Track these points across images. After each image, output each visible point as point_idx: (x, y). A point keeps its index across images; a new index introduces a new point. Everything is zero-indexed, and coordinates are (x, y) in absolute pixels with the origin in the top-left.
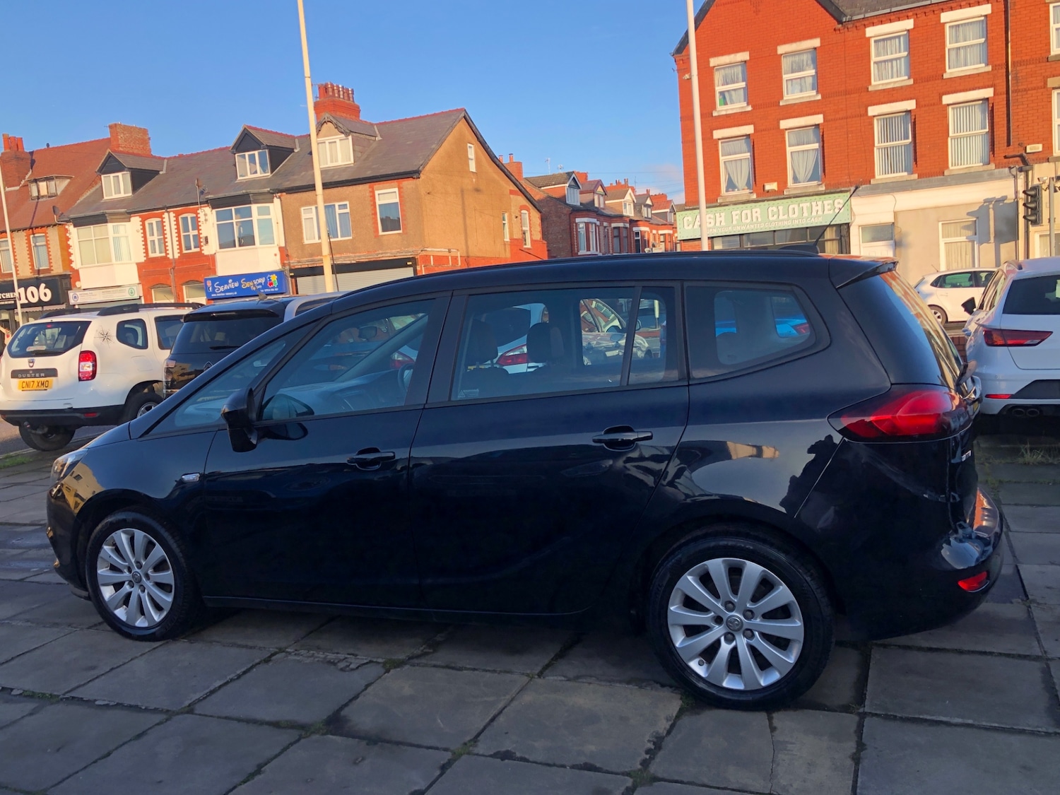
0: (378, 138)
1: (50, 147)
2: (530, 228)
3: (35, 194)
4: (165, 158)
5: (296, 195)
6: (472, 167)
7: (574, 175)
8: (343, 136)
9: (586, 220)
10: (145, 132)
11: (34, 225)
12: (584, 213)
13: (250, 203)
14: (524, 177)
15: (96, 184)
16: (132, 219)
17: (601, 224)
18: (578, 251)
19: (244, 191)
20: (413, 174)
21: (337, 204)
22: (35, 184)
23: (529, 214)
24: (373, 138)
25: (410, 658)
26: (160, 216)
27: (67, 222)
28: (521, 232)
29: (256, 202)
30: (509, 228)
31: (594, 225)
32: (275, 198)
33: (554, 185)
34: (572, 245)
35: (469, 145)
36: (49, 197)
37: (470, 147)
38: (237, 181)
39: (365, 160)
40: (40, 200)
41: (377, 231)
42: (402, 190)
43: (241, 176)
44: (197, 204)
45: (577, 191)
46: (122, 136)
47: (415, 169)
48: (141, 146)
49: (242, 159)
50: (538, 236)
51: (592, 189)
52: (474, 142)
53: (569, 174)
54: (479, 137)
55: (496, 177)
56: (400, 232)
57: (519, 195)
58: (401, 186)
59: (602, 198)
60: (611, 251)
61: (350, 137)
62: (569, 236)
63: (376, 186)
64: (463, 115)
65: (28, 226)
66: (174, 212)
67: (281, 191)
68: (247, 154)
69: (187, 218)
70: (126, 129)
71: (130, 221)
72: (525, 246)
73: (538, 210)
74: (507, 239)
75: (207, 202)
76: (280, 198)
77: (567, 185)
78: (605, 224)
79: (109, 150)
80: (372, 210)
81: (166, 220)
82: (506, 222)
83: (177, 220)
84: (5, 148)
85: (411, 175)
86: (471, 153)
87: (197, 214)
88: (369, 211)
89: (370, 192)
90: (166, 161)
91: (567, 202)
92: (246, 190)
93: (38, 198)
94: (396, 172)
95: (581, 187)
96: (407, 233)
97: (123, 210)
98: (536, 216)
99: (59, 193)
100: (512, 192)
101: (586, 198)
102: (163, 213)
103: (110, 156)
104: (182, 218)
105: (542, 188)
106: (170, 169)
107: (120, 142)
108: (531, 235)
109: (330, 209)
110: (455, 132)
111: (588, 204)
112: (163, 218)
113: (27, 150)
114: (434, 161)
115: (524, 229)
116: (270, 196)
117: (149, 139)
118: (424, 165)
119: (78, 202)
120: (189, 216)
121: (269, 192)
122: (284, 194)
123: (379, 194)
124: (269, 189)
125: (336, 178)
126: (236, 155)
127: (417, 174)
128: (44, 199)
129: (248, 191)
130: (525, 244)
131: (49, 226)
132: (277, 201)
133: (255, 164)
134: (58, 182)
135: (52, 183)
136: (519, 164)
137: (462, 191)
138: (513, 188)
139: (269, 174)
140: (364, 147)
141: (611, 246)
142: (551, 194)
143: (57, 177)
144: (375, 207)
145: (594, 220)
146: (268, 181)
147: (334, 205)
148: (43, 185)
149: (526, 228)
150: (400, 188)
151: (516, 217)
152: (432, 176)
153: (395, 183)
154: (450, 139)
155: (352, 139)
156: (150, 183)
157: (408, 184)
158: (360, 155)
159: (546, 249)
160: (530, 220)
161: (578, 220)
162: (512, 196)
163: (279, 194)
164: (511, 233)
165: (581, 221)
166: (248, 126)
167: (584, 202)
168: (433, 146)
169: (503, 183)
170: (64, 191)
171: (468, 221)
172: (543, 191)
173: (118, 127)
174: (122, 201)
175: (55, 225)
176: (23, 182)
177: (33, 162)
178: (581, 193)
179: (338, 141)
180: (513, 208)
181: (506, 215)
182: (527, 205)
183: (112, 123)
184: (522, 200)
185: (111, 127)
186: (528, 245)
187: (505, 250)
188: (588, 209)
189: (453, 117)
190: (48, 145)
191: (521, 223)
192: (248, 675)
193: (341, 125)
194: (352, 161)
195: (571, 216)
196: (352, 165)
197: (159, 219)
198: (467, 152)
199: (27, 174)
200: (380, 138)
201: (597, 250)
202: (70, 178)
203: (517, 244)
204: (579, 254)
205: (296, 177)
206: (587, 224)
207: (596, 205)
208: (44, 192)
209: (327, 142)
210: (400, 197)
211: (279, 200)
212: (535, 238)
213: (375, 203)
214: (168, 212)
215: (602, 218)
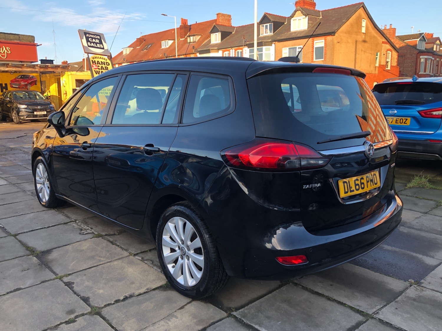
0: (321, 17)
1: (197, 23)
2: (391, 60)
3: (189, 41)
4: (235, 27)
5: (281, 43)
6: (363, 30)
7: (423, 35)
8: (304, 16)
9: (426, 57)
10: (230, 16)
11: (187, 53)
12: (426, 53)
13: (263, 46)
14: (396, 35)
15: (209, 37)
16: (219, 52)
17: (435, 59)
18: (419, 72)
19: (261, 41)
20: (332, 34)
21: (297, 47)
22: (189, 37)
23: (392, 53)
24: (318, 17)
25: (106, 235)
26: (229, 51)
27: (197, 52)
28: (385, 62)
29: (265, 45)
30: (379, 60)
31: (430, 60)
32: (273, 44)
33: (411, 39)
34: (416, 69)
35: (363, 20)
36: (193, 42)
37: (364, 21)
38: (260, 37)
39: (312, 27)
40: (190, 44)
41: (313, 59)
42: (326, 41)
43: (261, 34)
44: (242, 46)
45: (424, 43)
46: (221, 18)
47: (333, 31)
48: (228, 22)
49: (262, 27)
50: (395, 64)
51: (434, 41)
52: (366, 18)
53: (421, 34)
54: (369, 16)
55: (376, 35)
56: (323, 60)
57: (387, 44)
58: (326, 39)
59: (438, 47)
60: (439, 73)
61: (307, 17)
62: (415, 64)
63: (315, 39)
64: (362, 5)
65: (185, 53)
66: (234, 49)
67: (276, 41)
68: (265, 25)
69: (239, 52)
70: (223, 15)
71: (218, 52)
72: (387, 69)
73: (397, 51)
74: (377, 65)
75: (247, 45)
76: (275, 44)
77: (419, 39)
78: (438, 59)
79: (214, 24)
80: (312, 49)
81: (231, 52)
82: (378, 57)
83: (235, 53)
84: (181, 23)
85: (331, 34)
86: (364, 24)
87: (242, 50)
88: (311, 50)
89: (312, 41)
90: (236, 28)
91: (417, 48)
92: (261, 40)
93: (190, 43)
94: (324, 32)
95: (427, 41)
96: (326, 60)
97: (216, 48)
98: (395, 55)
99: (197, 41)
100: (383, 42)
101: (429, 46)
102: (230, 50)
103: (215, 26)
104: (237, 52)
105: (405, 41)
106: (236, 32)
107: (220, 21)
108: (391, 63)
109: (295, 49)
110: (357, 14)
111: (430, 49)
112: (230, 52)
113: (189, 24)
114: (344, 28)
115: (387, 60)
116: (271, 43)
117: (231, 19)
118: (338, 30)
119: (202, 44)
120: (240, 51)
121: (271, 41)
122: (277, 42)
123: (316, 43)
124: (271, 40)
125: (299, 35)
126: (261, 25)
127: (334, 34)
128: (192, 43)
129: (262, 41)
130: (387, 68)
131: (191, 54)
132: (273, 45)
133: (267, 29)
134: (196, 36)
135: (195, 37)
136: (395, 29)
137: (356, 42)
138: (384, 40)
139: (272, 34)
140: (313, 21)
141: (439, 70)
142: (409, 44)
143: (197, 35)
144: (313, 48)
145: (431, 57)
146: (272, 36)
147: (296, 47)
148: (192, 38)
149: (389, 60)
150: (325, 40)
151: (384, 55)
152: (341, 34)
153: (323, 38)
154: (354, 17)
155: (308, 18)
156: (228, 37)
157: (329, 38)
158: (311, 25)
159: (399, 70)
160: (392, 56)
161: (421, 57)
162: (383, 44)
163: (275, 42)
164: (380, 62)
165: (423, 58)
166: (266, 13)
167: (427, 48)
168: (344, 21)
169: (379, 38)
170: (198, 40)
171: (357, 56)
172: (405, 43)
173: (220, 14)
174: (217, 44)
175: (193, 54)
176: (186, 37)
177: (190, 29)
178: (426, 43)
179: (302, 19)
180: (382, 50)
181: (379, 54)
182: (391, 49)
183: (218, 13)
184: (388, 46)
185: (217, 14)
186: (389, 68)
187: (375, 70)
188: (429, 52)
189: (357, 7)
190: (196, 22)
191: (386, 57)
192: (53, 227)
193: (304, 12)
194: (307, 28)
195: (418, 55)
196: (307, 30)
197: (229, 52)
198: (362, 23)
199: (187, 34)
200: (322, 17)
201: (430, 72)
202: (201, 35)
203: (382, 67)
204: (419, 73)
205: (282, 35)
206: (426, 60)
207: (435, 50)
208: (192, 41)
209: (297, 19)
210: (325, 44)
211: (274, 45)
212: (393, 65)
213: (313, 46)
214: (232, 49)
215: (436, 56)
